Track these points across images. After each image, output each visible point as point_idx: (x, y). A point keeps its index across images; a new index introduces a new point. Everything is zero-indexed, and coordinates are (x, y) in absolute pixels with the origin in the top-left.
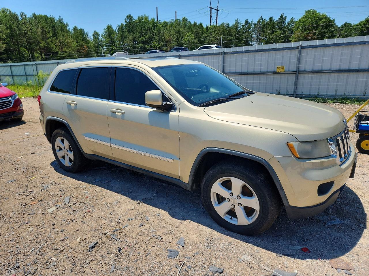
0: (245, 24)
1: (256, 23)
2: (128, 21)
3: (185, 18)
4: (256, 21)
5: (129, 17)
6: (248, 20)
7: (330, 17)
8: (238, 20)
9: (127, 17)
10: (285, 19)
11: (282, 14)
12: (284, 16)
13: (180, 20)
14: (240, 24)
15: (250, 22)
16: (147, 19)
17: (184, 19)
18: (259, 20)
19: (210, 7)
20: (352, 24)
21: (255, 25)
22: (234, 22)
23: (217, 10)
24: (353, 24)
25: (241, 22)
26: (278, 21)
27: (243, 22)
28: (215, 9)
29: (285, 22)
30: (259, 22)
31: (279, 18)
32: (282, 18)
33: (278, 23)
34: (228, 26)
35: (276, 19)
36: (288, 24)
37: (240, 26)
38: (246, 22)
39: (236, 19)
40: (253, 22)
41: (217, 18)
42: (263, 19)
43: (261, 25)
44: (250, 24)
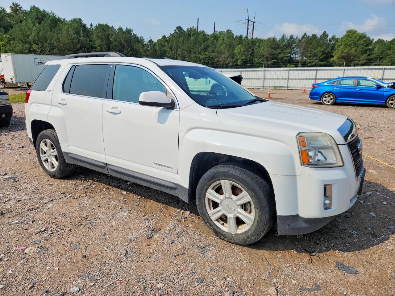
1: (300, 39)
3: (229, 30)
4: (300, 37)
6: (293, 36)
7: (370, 37)
8: (285, 35)
10: (327, 36)
12: (327, 33)
13: (224, 32)
15: (295, 37)
17: (229, 32)
19: (248, 19)
21: (300, 41)
22: (281, 37)
23: (254, 22)
24: (386, 41)
25: (287, 37)
27: (289, 38)
29: (327, 39)
30: (303, 37)
31: (321, 36)
32: (325, 35)
33: (320, 39)
35: (319, 36)
36: (330, 40)
39: (283, 35)
40: (298, 38)
41: (253, 29)
42: (307, 35)
43: (304, 40)
44: (294, 39)
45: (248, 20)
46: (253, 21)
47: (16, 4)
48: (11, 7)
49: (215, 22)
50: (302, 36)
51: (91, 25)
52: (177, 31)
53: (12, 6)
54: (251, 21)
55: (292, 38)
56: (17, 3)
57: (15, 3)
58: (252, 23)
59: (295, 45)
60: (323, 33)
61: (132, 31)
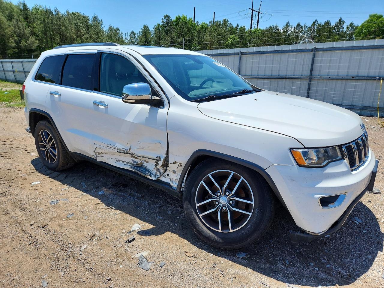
0: (297, 27)
1: (310, 26)
2: (165, 20)
3: (226, 19)
4: (309, 24)
5: (166, 17)
6: (300, 23)
8: (289, 23)
10: (343, 23)
11: (340, 17)
12: (343, 20)
13: (220, 21)
14: (291, 26)
15: (302, 25)
16: (185, 18)
17: (225, 21)
18: (314, 23)
19: (252, 8)
21: (309, 28)
22: (285, 25)
23: (259, 13)
26: (336, 25)
27: (295, 25)
28: (257, 12)
29: (343, 26)
30: (313, 25)
31: (337, 22)
32: (341, 21)
33: (335, 27)
34: (277, 28)
35: (333, 23)
36: (348, 28)
37: (291, 28)
38: (298, 25)
39: (287, 21)
40: (306, 26)
41: (258, 21)
42: (318, 22)
43: (315, 27)
44: (302, 27)
45: (253, 10)
46: (258, 11)
49: (214, 12)
50: (312, 23)
54: (256, 11)
55: (299, 26)
59: (302, 34)
60: (338, 19)
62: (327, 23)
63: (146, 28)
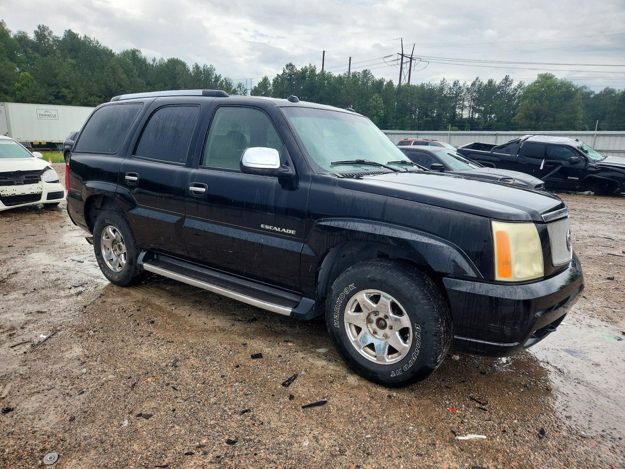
0: (454, 86)
1: (470, 86)
3: (366, 70)
4: (469, 84)
5: (290, 66)
6: (458, 82)
8: (445, 81)
9: (287, 66)
10: (510, 83)
11: (506, 76)
12: (511, 77)
13: (359, 73)
14: (447, 86)
15: (461, 83)
16: (313, 71)
18: (475, 82)
19: (401, 53)
20: (617, 89)
21: (468, 89)
22: (439, 83)
23: (411, 59)
25: (449, 83)
26: (500, 85)
27: (451, 84)
29: (511, 87)
30: (473, 84)
31: (502, 82)
32: (507, 81)
34: (430, 87)
35: (498, 80)
36: (515, 89)
38: (455, 84)
39: (442, 80)
40: (466, 85)
41: (410, 70)
42: (479, 82)
43: (476, 88)
44: (460, 87)
47: (43, 27)
48: (36, 32)
50: (472, 82)
51: (154, 60)
52: (287, 71)
53: (37, 30)
54: (407, 57)
56: (45, 25)
57: (41, 25)
58: (409, 60)
60: (504, 78)
61: (214, 70)
62: (490, 82)
63: (265, 79)
